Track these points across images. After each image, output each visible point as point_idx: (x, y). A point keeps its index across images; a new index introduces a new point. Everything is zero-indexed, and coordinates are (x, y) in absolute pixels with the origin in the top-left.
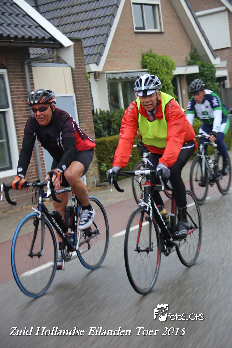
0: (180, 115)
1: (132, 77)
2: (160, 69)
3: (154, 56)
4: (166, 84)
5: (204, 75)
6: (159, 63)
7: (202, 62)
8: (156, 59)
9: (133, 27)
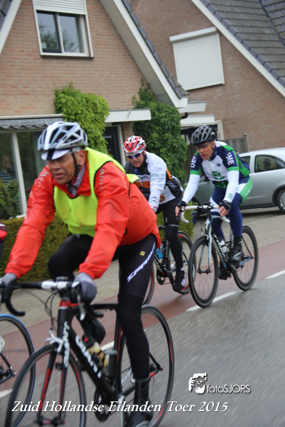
0: (118, 188)
1: (34, 126)
2: (82, 113)
3: (75, 94)
4: (92, 136)
5: (161, 123)
6: (80, 105)
7: (159, 104)
8: (77, 98)
9: (39, 48)
